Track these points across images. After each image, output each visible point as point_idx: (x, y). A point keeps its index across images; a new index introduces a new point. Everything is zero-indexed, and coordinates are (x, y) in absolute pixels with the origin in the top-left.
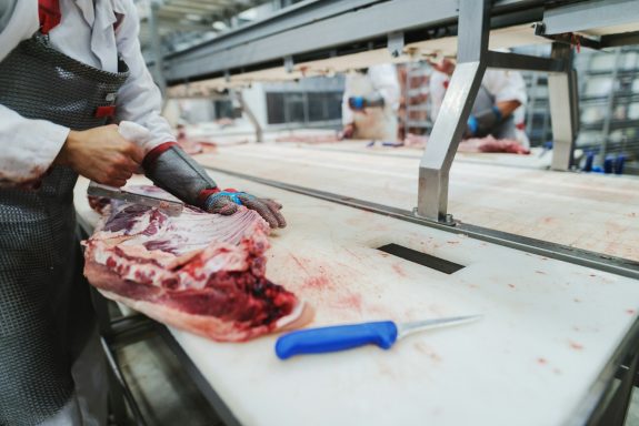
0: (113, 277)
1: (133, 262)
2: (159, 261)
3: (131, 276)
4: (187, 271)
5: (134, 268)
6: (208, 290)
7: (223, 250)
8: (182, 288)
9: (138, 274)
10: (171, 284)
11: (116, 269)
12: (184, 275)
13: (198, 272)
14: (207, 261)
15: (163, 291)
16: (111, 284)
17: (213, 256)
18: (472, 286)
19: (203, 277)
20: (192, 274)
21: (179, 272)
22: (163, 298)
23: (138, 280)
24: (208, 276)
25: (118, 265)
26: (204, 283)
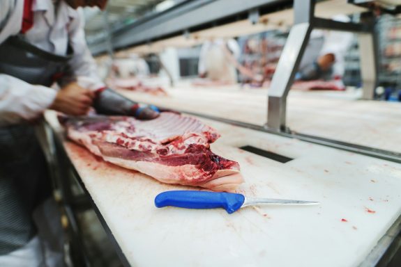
0: (122, 148)
1: (135, 140)
2: (153, 140)
3: (136, 148)
4: (173, 144)
5: (138, 143)
6: (187, 154)
7: (194, 135)
8: (170, 154)
9: (141, 146)
10: (163, 152)
11: (124, 145)
12: (171, 147)
13: (180, 145)
14: (185, 140)
15: (157, 156)
16: (120, 152)
17: (188, 138)
18: (299, 171)
19: (184, 147)
20: (177, 146)
21: (168, 145)
22: (157, 159)
23: (141, 150)
24: (187, 147)
25: (125, 142)
26: (184, 150)
